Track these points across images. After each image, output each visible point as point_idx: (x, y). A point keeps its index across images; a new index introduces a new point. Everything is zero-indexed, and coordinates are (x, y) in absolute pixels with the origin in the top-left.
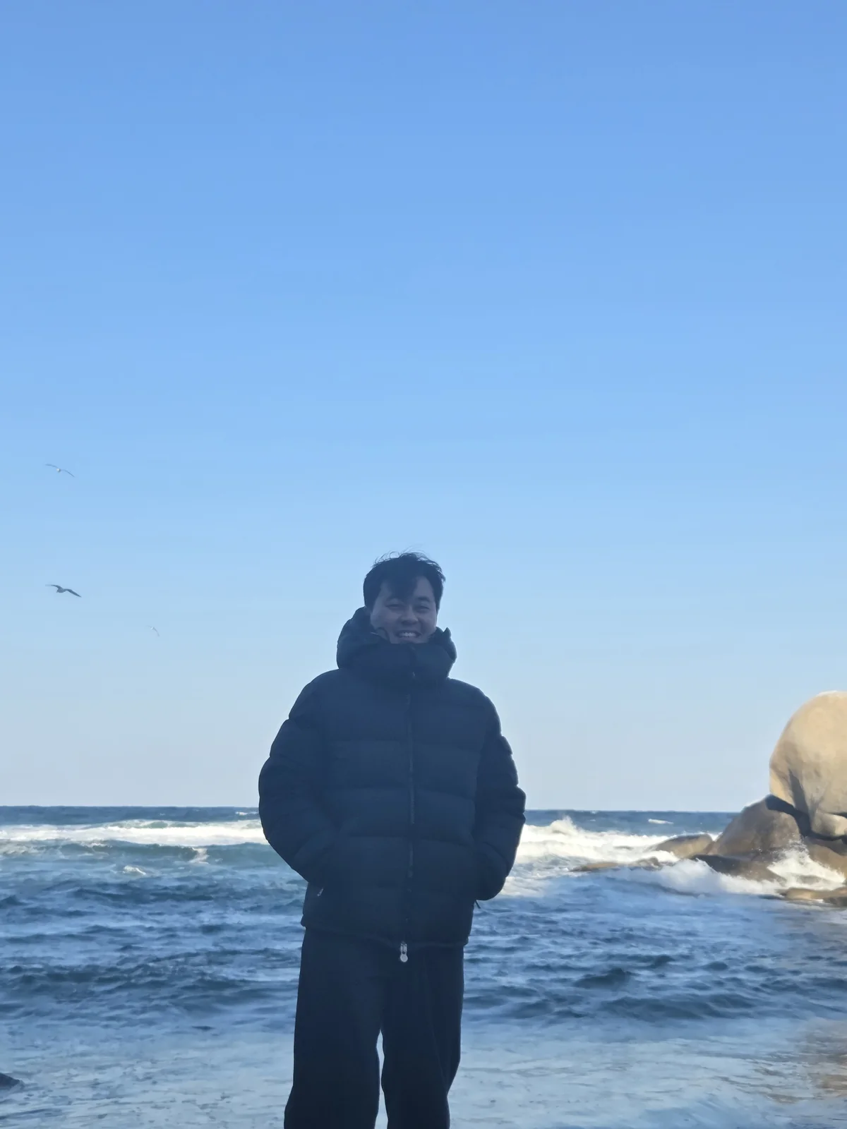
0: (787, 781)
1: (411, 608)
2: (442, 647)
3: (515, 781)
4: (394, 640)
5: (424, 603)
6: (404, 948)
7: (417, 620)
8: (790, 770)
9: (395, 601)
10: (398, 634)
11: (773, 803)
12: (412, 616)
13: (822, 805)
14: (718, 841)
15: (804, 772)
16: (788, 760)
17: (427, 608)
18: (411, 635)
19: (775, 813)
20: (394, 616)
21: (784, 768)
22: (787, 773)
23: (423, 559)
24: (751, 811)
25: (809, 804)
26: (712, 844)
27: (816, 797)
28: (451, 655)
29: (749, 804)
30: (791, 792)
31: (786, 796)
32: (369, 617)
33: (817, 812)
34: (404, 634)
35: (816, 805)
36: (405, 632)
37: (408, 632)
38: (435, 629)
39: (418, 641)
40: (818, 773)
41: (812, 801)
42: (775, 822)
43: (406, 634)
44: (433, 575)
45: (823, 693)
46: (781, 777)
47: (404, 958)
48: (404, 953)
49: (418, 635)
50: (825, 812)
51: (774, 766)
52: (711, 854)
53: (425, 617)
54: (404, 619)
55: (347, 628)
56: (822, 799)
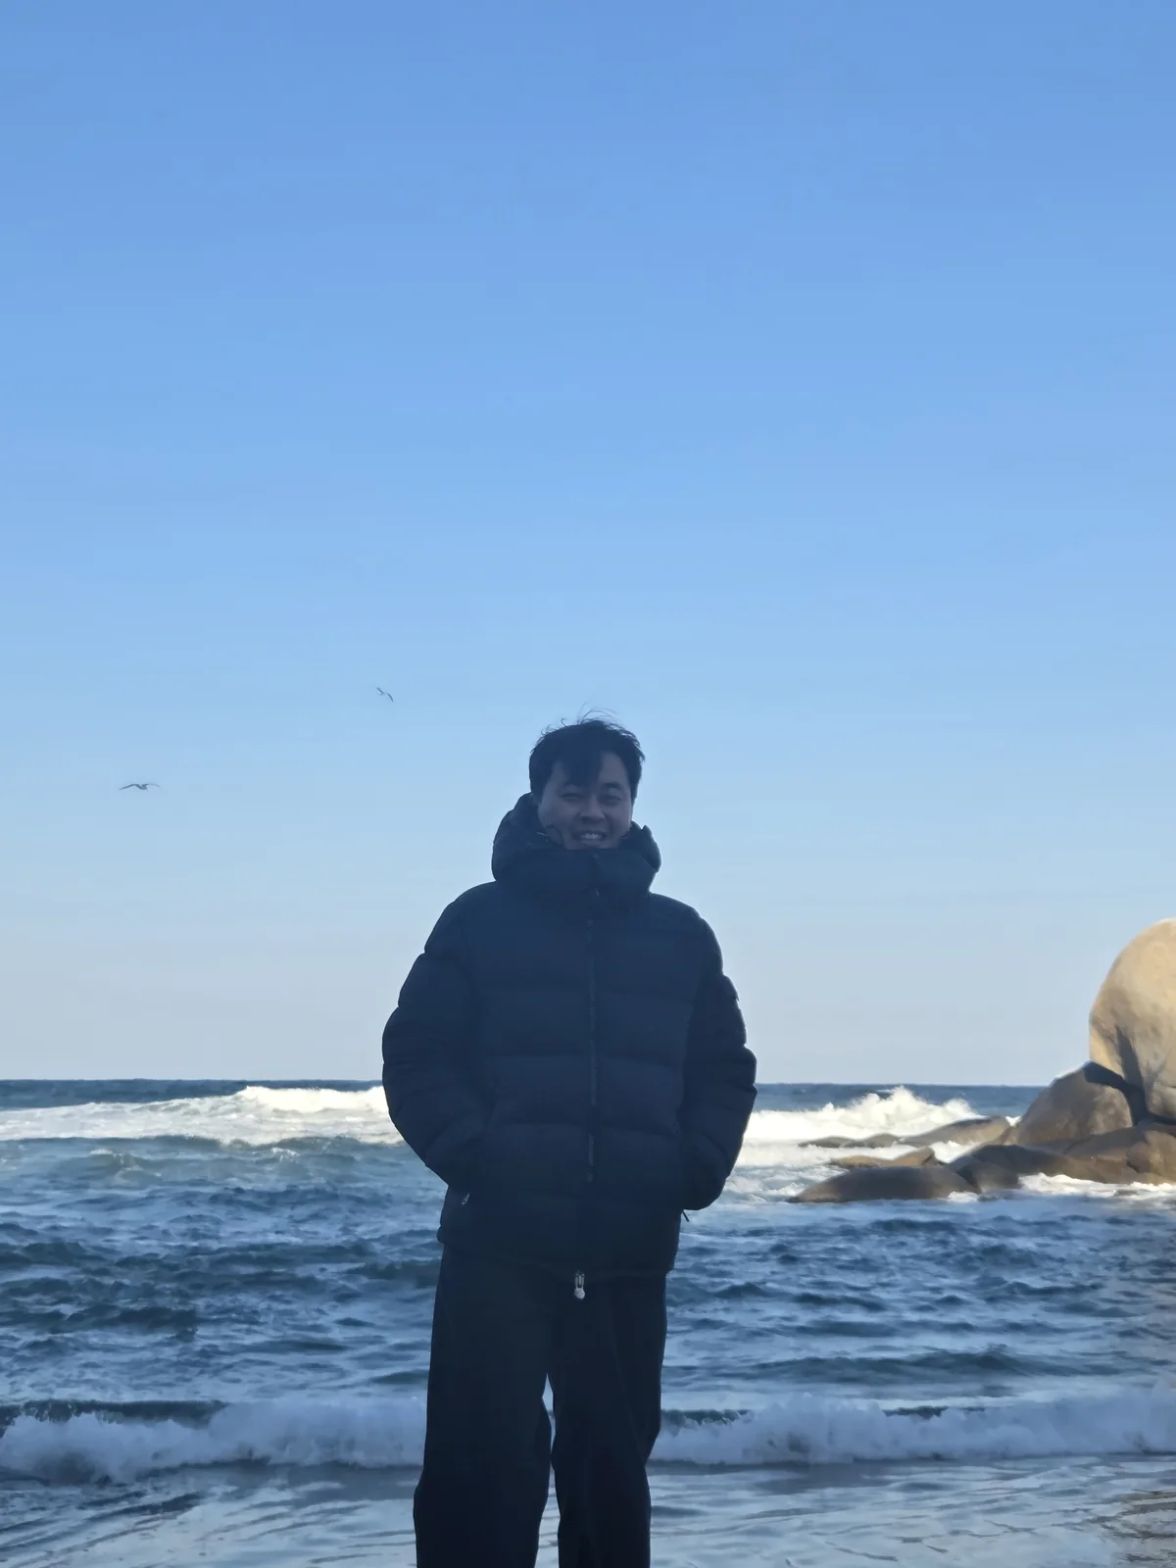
0: (1113, 1042)
1: (594, 799)
2: (642, 851)
3: (742, 1039)
4: (571, 845)
5: (613, 792)
6: (580, 1279)
7: (602, 816)
8: (1117, 1028)
9: (572, 789)
10: (577, 836)
11: (1095, 1073)
12: (596, 810)
13: (1163, 1076)
14: (1018, 1125)
15: (1137, 1030)
16: (1114, 1012)
17: (618, 799)
18: (594, 836)
19: (1097, 1087)
20: (570, 810)
21: (1109, 1025)
22: (1114, 1032)
23: (615, 728)
24: (1062, 1085)
25: (1144, 1074)
26: (1009, 1130)
27: (1155, 1064)
28: (653, 861)
29: (1060, 1075)
30: (1119, 1058)
31: (1111, 1063)
32: (537, 807)
33: (1156, 1086)
34: (583, 836)
35: (1154, 1076)
36: (584, 833)
37: (591, 833)
38: (629, 825)
39: (605, 845)
40: (1155, 1031)
41: (1149, 1071)
42: (1096, 1099)
43: (588, 836)
44: (627, 751)
45: (1162, 921)
46: (1106, 1037)
47: (581, 1293)
48: (580, 1286)
49: (604, 836)
50: (1164, 1084)
51: (1095, 1022)
52: (1008, 1143)
53: (614, 812)
54: (583, 814)
55: (507, 824)
56: (1162, 1067)
